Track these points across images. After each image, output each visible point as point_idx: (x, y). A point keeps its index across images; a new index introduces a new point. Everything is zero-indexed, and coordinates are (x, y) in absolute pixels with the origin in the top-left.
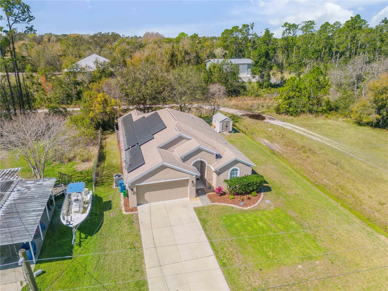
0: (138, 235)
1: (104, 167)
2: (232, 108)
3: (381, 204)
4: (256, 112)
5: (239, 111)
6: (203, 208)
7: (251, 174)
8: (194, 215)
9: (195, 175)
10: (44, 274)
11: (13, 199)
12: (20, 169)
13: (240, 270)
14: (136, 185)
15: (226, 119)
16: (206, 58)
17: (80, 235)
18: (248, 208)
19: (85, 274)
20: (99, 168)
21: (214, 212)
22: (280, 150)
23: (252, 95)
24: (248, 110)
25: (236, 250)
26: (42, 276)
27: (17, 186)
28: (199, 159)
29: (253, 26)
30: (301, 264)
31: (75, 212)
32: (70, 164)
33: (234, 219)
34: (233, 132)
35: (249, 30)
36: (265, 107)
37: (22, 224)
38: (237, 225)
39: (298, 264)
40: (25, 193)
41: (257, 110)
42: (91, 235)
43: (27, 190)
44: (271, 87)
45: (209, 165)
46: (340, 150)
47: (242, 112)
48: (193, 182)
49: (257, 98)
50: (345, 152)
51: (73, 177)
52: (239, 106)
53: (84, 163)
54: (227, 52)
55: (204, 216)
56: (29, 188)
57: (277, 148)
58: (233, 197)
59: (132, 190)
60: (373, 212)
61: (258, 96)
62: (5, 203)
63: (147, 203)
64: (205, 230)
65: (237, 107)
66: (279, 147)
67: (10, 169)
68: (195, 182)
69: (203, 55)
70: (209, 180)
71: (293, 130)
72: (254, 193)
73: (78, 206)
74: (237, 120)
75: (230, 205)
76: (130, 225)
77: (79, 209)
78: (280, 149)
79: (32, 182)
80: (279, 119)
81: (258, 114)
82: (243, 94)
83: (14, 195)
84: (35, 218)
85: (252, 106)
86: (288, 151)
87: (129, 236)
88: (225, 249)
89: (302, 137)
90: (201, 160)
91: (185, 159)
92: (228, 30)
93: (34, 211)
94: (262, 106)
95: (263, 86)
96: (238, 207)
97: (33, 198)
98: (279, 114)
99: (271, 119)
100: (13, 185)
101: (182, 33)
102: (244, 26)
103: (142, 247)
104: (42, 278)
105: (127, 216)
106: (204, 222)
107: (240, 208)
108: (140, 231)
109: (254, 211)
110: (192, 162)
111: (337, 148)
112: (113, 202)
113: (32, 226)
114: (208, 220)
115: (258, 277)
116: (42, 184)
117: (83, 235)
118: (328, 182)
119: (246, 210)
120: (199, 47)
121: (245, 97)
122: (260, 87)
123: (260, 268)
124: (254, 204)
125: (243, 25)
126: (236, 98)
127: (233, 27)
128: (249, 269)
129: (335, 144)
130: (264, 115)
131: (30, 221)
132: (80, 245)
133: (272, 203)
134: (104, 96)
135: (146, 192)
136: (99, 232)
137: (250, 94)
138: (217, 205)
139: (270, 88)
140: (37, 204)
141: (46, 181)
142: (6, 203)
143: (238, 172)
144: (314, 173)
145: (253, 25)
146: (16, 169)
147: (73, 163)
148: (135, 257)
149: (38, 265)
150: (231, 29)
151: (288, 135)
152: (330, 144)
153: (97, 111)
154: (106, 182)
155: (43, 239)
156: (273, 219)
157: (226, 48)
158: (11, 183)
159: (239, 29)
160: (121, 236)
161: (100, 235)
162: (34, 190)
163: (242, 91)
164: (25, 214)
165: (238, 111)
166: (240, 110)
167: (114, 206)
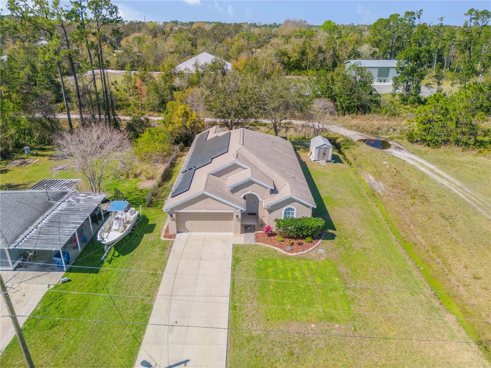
0: (165, 263)
1: (165, 188)
2: (351, 129)
3: (475, 278)
4: (382, 136)
5: (359, 133)
6: (243, 246)
7: (310, 216)
8: (229, 252)
9: (240, 209)
10: (69, 283)
11: (60, 209)
12: (80, 180)
13: (247, 316)
14: (176, 211)
15: (324, 145)
16: (346, 58)
17: (114, 253)
18: (294, 254)
19: (103, 289)
20: (161, 188)
21: (253, 252)
22: (382, 191)
23: (386, 113)
24: (372, 133)
25: (254, 295)
26: (67, 283)
27: (70, 197)
28: (250, 192)
29: (421, 14)
30: (316, 323)
31: (115, 230)
32: (135, 180)
33: (270, 263)
34: (332, 161)
35: (415, 19)
36: (398, 131)
37: (58, 233)
38: (270, 270)
39: (313, 323)
40: (73, 205)
41: (385, 134)
42: (123, 255)
43: (76, 203)
44: (418, 103)
45: (262, 200)
46: (468, 200)
47: (362, 136)
48: (237, 216)
49: (393, 117)
50: (472, 204)
51: (132, 194)
52: (361, 127)
53: (148, 181)
54: (377, 50)
55: (240, 255)
56: (78, 201)
57: (380, 188)
58: (282, 239)
59: (171, 216)
60: (458, 286)
61: (394, 115)
62: (52, 212)
63: (188, 231)
64: (233, 270)
65: (357, 128)
66: (382, 187)
67: (71, 180)
68: (240, 217)
69: (343, 54)
70: (262, 217)
71: (416, 167)
72: (308, 239)
73: (118, 225)
74: (348, 147)
75: (274, 247)
76: (162, 252)
77: (119, 228)
78: (384, 190)
79: (84, 195)
80: (408, 150)
81: (384, 139)
82: (374, 111)
83: (64, 205)
84: (71, 229)
85: (378, 129)
86: (391, 194)
87: (156, 262)
88: (243, 293)
89: (423, 176)
90: (253, 193)
91: (235, 190)
92: (383, 19)
93: (73, 223)
94: (394, 130)
95: (407, 101)
96: (282, 251)
97: (78, 211)
98: (411, 142)
99: (398, 149)
100: (66, 196)
101: (328, 21)
102: (408, 13)
103: (162, 275)
104: (66, 286)
105: (163, 241)
106: (236, 261)
107: (284, 252)
108: (168, 259)
109: (298, 258)
110: (242, 194)
111: (465, 198)
112: (157, 225)
113: (66, 236)
114: (243, 259)
115: (261, 326)
116: (91, 198)
117: (116, 254)
118: (421, 240)
119: (290, 256)
120: (338, 43)
121: (375, 115)
122: (403, 103)
123: (269, 318)
124: (303, 251)
125: (406, 13)
126: (362, 116)
127: (392, 16)
128: (257, 317)
129: (466, 192)
130: (390, 142)
131: (66, 232)
132: (110, 262)
133: (326, 254)
134: (185, 109)
135: (186, 221)
136: (132, 253)
137: (384, 112)
138: (261, 246)
139: (416, 104)
140: (79, 217)
141: (96, 195)
142: (54, 212)
143: (295, 212)
144: (409, 226)
145: (421, 12)
146: (77, 180)
147: (138, 179)
148: (152, 283)
149: (67, 273)
150: (387, 17)
151: (405, 174)
152: (459, 191)
153: (177, 125)
154: (160, 204)
155: (80, 251)
156: (314, 272)
157: (377, 44)
158: (65, 193)
159: (399, 17)
160: (149, 261)
161: (132, 256)
162: (82, 203)
163: (373, 106)
164: (65, 225)
165: (358, 135)
166: (362, 132)
167: (156, 229)
